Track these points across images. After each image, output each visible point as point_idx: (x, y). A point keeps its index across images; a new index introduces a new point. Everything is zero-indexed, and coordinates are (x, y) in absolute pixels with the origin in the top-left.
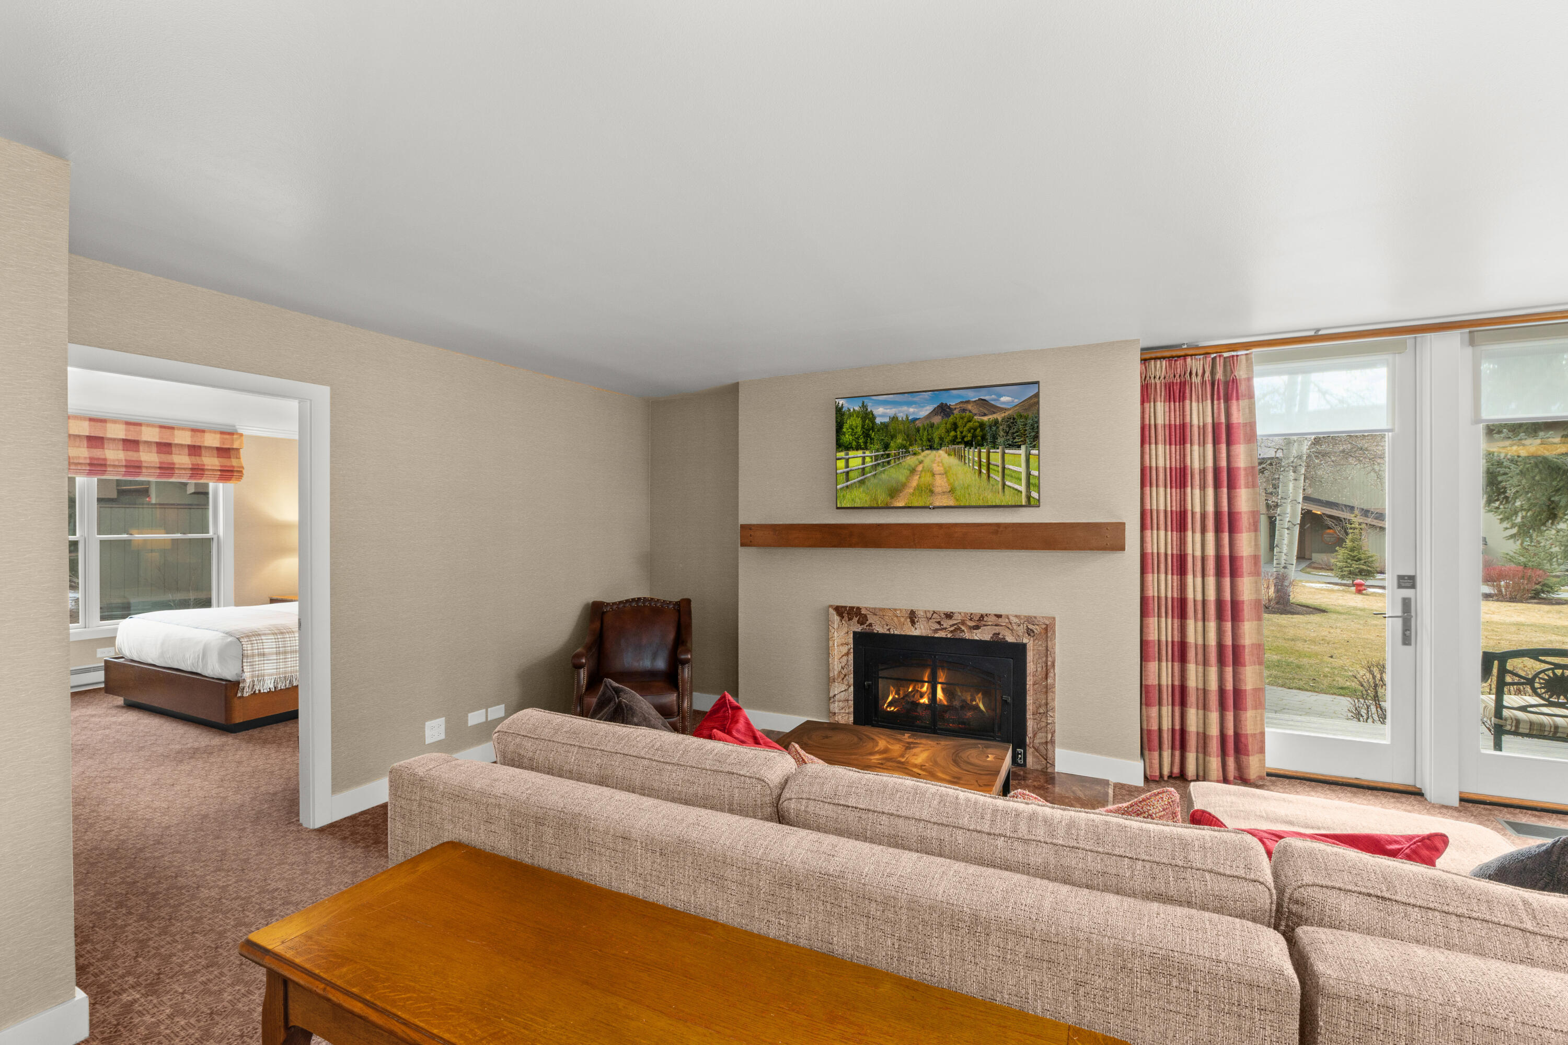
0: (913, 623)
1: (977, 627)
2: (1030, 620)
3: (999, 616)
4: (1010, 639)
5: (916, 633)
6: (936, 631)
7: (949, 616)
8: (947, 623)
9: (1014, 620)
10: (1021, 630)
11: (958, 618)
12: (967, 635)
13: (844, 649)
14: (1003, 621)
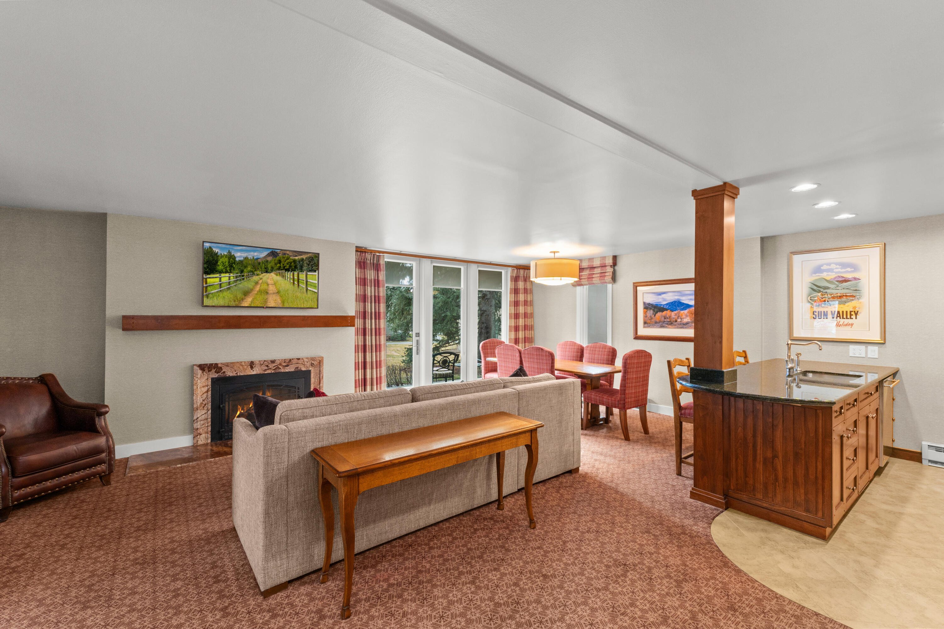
0: (252, 368)
1: (287, 366)
2: (313, 359)
3: (299, 359)
4: (304, 369)
5: (254, 373)
6: (265, 370)
7: (273, 362)
8: (271, 366)
9: (305, 360)
10: (308, 364)
11: (278, 362)
12: (282, 370)
13: (205, 389)
14: (300, 361)
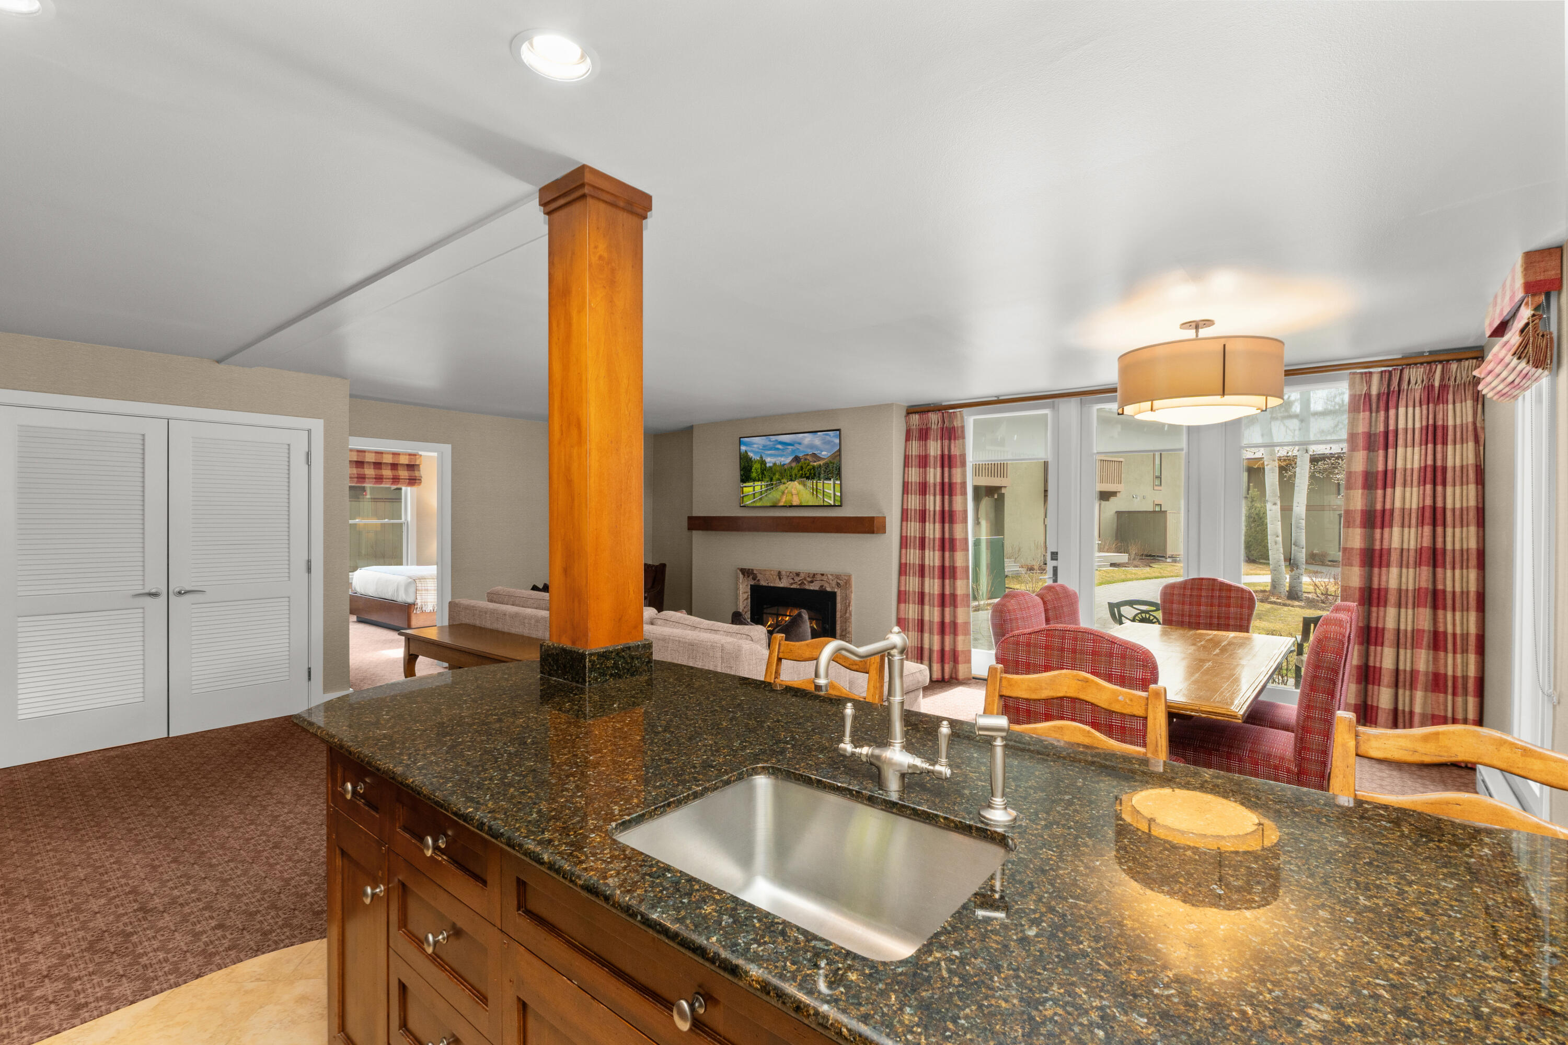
0: (780, 579)
1: (812, 582)
2: (838, 577)
3: (823, 575)
4: (828, 589)
5: (782, 585)
6: (792, 584)
7: (798, 574)
8: (797, 580)
9: (830, 577)
10: (834, 584)
11: (802, 575)
12: (807, 587)
13: (745, 595)
14: (825, 578)
